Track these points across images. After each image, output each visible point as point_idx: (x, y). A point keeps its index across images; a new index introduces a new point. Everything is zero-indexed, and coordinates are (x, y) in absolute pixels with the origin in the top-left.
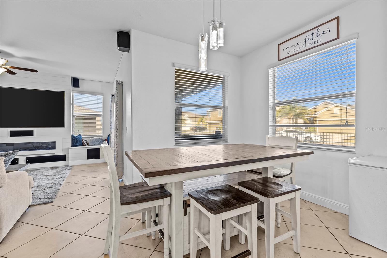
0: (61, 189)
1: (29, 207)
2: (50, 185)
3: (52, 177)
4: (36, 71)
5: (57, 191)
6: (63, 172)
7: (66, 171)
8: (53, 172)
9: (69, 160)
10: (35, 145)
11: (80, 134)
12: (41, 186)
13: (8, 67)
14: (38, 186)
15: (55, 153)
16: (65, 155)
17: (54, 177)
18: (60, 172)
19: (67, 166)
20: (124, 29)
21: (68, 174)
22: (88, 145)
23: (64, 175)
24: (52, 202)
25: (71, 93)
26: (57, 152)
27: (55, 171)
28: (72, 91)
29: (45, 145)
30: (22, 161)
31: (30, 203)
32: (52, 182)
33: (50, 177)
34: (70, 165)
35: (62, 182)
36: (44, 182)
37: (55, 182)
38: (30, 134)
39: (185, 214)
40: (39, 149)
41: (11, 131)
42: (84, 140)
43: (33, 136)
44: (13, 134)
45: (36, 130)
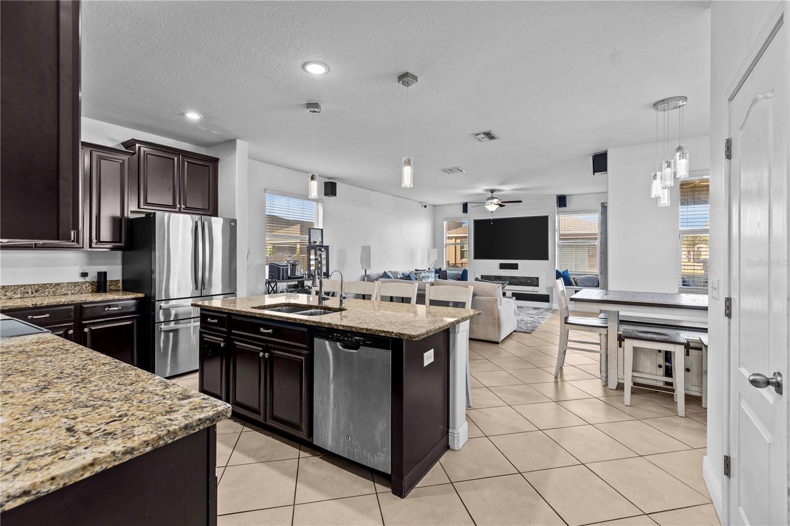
0: (540, 326)
1: (514, 331)
2: (531, 322)
3: (533, 316)
4: (521, 202)
5: (536, 327)
6: (545, 313)
7: (548, 313)
8: (535, 312)
9: (552, 302)
10: (520, 280)
11: (567, 270)
12: (524, 321)
13: (500, 203)
14: (521, 320)
15: (537, 292)
16: (549, 295)
17: (536, 316)
18: (542, 313)
19: (550, 309)
20: (600, 149)
21: (550, 316)
22: (577, 286)
23: (545, 316)
24: (530, 333)
25: (557, 216)
26: (541, 290)
27: (537, 312)
28: (558, 212)
29: (529, 281)
30: (509, 294)
31: (515, 329)
32: (533, 319)
33: (531, 316)
34: (554, 308)
35: (542, 322)
36: (526, 319)
37: (535, 320)
38: (515, 267)
39: (620, 346)
40: (523, 285)
41: (500, 264)
42: (572, 277)
43: (517, 269)
44: (502, 266)
45: (520, 263)
